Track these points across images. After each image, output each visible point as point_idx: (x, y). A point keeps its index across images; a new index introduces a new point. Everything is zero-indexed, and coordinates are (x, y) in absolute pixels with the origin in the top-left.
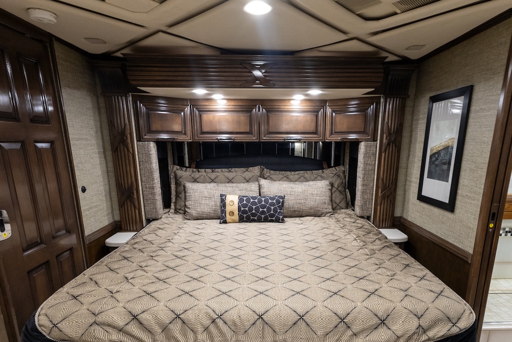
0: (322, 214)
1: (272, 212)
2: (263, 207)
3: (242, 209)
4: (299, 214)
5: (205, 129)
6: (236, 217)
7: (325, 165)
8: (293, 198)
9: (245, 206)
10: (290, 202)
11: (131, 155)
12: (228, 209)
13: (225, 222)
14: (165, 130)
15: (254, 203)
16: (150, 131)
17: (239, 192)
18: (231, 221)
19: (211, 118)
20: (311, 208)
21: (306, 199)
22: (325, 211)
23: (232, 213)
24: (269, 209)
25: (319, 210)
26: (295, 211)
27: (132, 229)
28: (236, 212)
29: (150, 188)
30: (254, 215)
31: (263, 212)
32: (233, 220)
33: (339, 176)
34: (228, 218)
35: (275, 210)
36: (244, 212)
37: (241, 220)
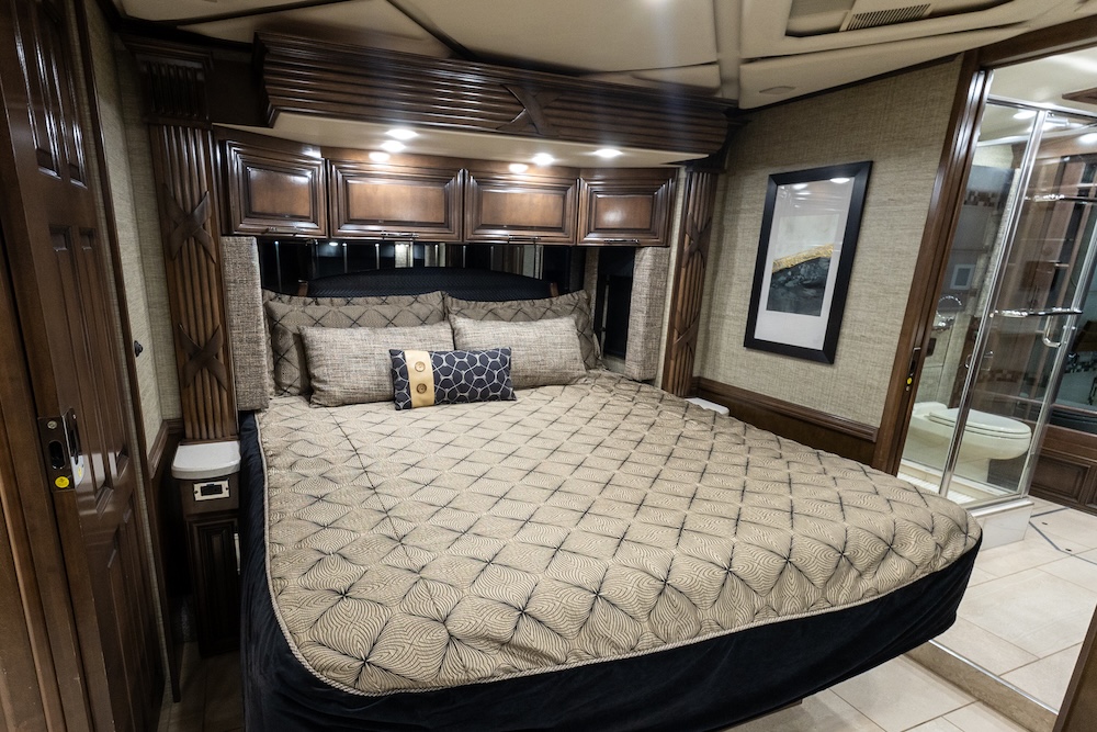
0: (572, 379)
1: (495, 381)
2: (480, 371)
3: (443, 378)
4: (534, 383)
5: (355, 214)
6: (430, 395)
7: (554, 291)
8: (522, 353)
9: (447, 371)
10: (519, 361)
11: (213, 267)
12: (414, 379)
13: (409, 406)
14: (278, 211)
15: (462, 366)
16: (250, 214)
18: (419, 403)
19: (369, 191)
20: (554, 371)
21: (545, 354)
22: (576, 374)
23: (422, 388)
24: (490, 376)
25: (567, 374)
26: (526, 377)
27: (212, 436)
28: (431, 385)
29: (250, 341)
30: (463, 388)
31: (480, 383)
32: (424, 401)
33: (581, 309)
34: (415, 397)
35: (500, 377)
36: (446, 384)
37: (440, 400)
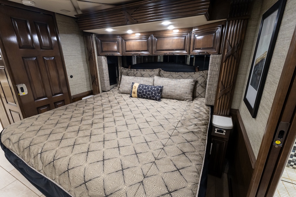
0: (184, 99)
1: (153, 95)
2: (149, 91)
3: (139, 91)
4: (170, 97)
5: (128, 49)
6: (136, 95)
7: (197, 70)
8: (168, 88)
9: (140, 90)
10: (166, 90)
12: (133, 90)
13: (131, 97)
14: (109, 50)
15: (145, 89)
16: (102, 51)
17: (143, 82)
18: (134, 97)
19: (130, 44)
20: (178, 95)
21: (175, 89)
22: (186, 98)
23: (134, 93)
24: (152, 93)
25: (182, 97)
28: (136, 93)
30: (144, 95)
31: (149, 94)
32: (135, 96)
33: (203, 77)
34: (133, 95)
35: (155, 94)
36: (140, 93)
37: (139, 97)
